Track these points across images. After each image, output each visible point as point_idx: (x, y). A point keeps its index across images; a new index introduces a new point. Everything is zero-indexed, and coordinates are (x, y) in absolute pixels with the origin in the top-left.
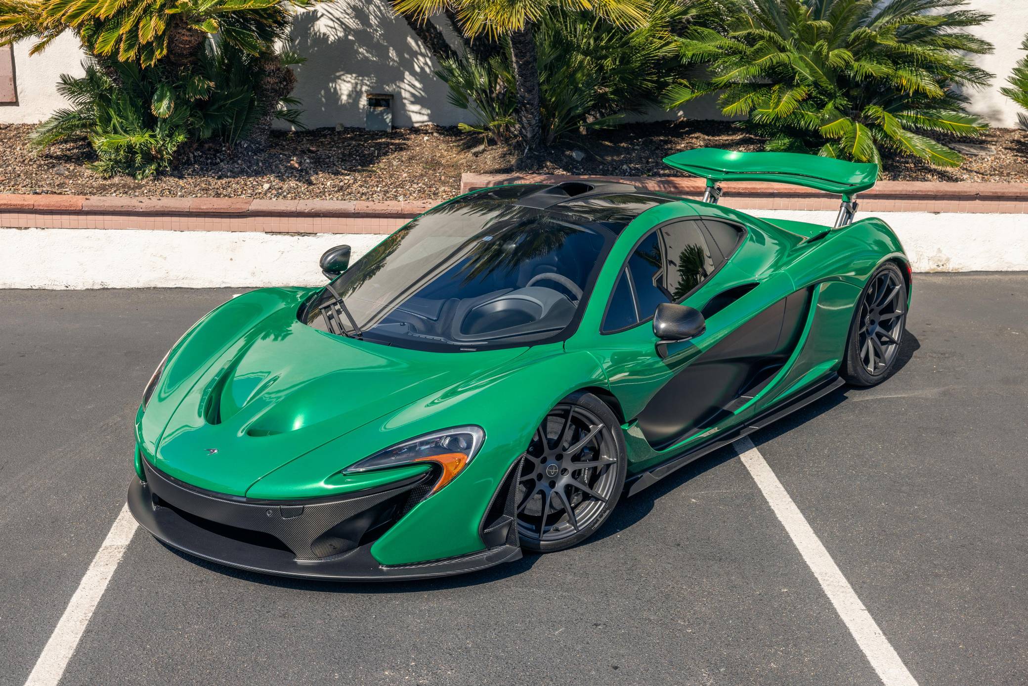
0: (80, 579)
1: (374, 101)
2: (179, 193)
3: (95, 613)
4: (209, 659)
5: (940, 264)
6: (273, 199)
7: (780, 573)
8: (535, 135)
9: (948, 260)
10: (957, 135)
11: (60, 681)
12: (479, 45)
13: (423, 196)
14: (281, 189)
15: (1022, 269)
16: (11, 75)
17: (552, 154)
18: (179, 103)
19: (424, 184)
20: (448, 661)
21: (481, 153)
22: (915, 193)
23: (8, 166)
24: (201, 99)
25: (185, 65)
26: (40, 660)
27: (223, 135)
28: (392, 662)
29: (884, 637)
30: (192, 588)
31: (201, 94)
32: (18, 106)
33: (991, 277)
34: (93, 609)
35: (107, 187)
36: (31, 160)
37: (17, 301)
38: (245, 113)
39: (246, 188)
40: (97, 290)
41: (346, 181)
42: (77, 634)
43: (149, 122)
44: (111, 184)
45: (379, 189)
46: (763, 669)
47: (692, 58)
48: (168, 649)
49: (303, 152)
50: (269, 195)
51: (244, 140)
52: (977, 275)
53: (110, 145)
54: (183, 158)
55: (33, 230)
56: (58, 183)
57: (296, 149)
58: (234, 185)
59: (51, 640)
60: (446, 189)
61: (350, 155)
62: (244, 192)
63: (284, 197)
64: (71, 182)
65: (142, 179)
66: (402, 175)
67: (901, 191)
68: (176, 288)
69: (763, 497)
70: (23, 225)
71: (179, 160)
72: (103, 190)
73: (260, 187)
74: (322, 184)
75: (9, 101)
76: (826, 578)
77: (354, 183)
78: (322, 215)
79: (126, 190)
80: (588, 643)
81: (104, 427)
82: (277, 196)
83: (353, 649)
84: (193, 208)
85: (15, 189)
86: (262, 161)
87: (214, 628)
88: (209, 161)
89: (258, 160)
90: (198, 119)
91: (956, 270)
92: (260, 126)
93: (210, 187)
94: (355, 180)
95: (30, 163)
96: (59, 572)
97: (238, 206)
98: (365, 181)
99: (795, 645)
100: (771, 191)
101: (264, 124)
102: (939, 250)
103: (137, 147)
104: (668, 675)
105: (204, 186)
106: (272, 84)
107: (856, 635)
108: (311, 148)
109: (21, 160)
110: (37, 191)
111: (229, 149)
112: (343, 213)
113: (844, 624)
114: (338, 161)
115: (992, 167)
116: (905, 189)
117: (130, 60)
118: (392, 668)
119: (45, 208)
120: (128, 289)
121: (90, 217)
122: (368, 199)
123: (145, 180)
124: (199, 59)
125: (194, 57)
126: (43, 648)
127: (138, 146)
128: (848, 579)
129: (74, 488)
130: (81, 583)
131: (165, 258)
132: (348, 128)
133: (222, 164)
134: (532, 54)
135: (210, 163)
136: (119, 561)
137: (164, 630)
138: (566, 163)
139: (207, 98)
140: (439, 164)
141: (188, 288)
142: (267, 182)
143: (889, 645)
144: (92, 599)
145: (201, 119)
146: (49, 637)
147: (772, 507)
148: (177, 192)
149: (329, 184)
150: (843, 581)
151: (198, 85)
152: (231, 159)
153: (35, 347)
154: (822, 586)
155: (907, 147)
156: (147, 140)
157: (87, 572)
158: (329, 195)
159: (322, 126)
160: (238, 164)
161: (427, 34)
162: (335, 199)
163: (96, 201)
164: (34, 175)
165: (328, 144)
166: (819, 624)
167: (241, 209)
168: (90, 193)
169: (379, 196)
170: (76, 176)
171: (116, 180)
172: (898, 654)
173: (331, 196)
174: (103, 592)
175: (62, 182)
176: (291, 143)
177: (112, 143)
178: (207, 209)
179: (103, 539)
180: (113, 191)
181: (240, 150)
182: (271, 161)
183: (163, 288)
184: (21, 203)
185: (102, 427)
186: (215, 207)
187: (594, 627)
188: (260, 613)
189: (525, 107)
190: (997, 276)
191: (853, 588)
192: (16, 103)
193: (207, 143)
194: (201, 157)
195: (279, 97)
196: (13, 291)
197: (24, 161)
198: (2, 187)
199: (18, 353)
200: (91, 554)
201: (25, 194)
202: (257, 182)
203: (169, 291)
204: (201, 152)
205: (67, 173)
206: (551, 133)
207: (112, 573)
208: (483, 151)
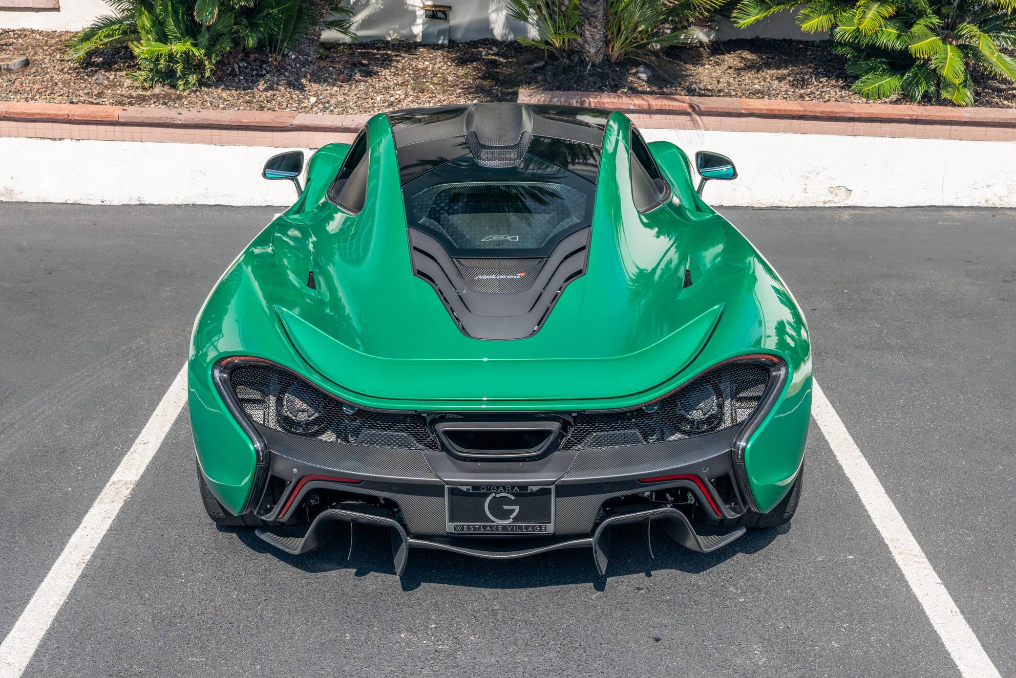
0: (82, 517)
1: (431, 14)
2: (221, 106)
3: (94, 556)
4: (211, 613)
6: (319, 113)
7: (846, 537)
8: (598, 51)
11: (48, 631)
14: (328, 103)
17: (616, 71)
18: (224, 9)
19: (478, 101)
20: (472, 625)
22: (1008, 121)
23: (46, 74)
24: (246, 6)
26: (29, 607)
27: (270, 45)
28: (410, 624)
29: (961, 616)
30: (201, 531)
32: (60, 11)
34: (92, 551)
35: (147, 98)
36: (70, 68)
37: (50, 216)
38: (294, 22)
39: (291, 102)
40: (133, 205)
41: (397, 97)
42: (72, 578)
43: (192, 30)
44: (151, 95)
46: (824, 648)
48: (168, 598)
49: (355, 65)
50: (315, 109)
51: (292, 51)
53: (150, 53)
54: (228, 69)
55: (68, 141)
56: (97, 92)
57: (347, 62)
58: (279, 98)
59: (43, 584)
61: (403, 69)
63: (331, 111)
64: (109, 91)
65: (184, 90)
66: (456, 91)
67: (994, 119)
68: (216, 205)
69: (829, 448)
70: (57, 136)
71: (223, 71)
72: (142, 100)
73: (307, 101)
74: (372, 99)
75: (51, 7)
76: (898, 545)
77: (405, 99)
79: (166, 101)
80: (628, 610)
81: (126, 351)
82: (325, 109)
83: (369, 607)
84: (234, 122)
85: (50, 98)
86: (310, 73)
87: (220, 577)
88: (255, 72)
89: (306, 73)
90: (242, 27)
92: (309, 36)
93: (254, 100)
94: (407, 95)
95: (70, 71)
96: (61, 508)
97: (281, 120)
98: (417, 97)
99: (860, 622)
100: (851, 116)
101: (313, 34)
103: (178, 56)
104: (714, 651)
105: (247, 98)
107: (930, 613)
108: (363, 62)
109: (61, 68)
110: (74, 100)
111: (276, 60)
113: (916, 599)
114: (390, 75)
116: (998, 116)
118: (409, 630)
119: (80, 119)
121: (127, 128)
123: (187, 92)
126: (34, 593)
127: (179, 54)
128: (922, 547)
129: (87, 416)
130: (83, 521)
131: (204, 174)
132: (403, 41)
133: (268, 75)
135: (256, 74)
136: (125, 498)
137: (165, 577)
138: (631, 81)
139: (252, 5)
140: (496, 80)
141: (228, 206)
142: (314, 96)
143: (967, 626)
144: (92, 540)
145: (246, 27)
146: (41, 581)
147: (840, 462)
148: (218, 104)
149: (379, 98)
150: (917, 549)
152: (277, 71)
153: (64, 264)
154: (893, 554)
155: (1002, 71)
156: (189, 49)
157: (90, 510)
158: (379, 110)
159: (376, 38)
160: (285, 76)
165: (381, 57)
166: (888, 597)
167: (285, 123)
168: (129, 103)
170: (115, 86)
171: (157, 90)
172: (977, 637)
174: (105, 532)
175: (100, 91)
176: (341, 56)
177: (154, 51)
178: (248, 123)
179: (112, 473)
180: (152, 102)
181: (287, 61)
182: (320, 74)
183: (203, 205)
184: (55, 112)
185: (124, 351)
186: (257, 120)
187: (636, 591)
188: (271, 562)
189: (588, 20)
191: (927, 557)
192: (58, 9)
193: (253, 53)
194: (246, 68)
196: (47, 205)
197: (63, 69)
198: (38, 96)
199: (45, 270)
200: (97, 490)
201: (61, 103)
202: (304, 95)
203: (207, 209)
204: (246, 63)
205: (106, 82)
206: (616, 49)
207: (117, 512)
208: (543, 67)
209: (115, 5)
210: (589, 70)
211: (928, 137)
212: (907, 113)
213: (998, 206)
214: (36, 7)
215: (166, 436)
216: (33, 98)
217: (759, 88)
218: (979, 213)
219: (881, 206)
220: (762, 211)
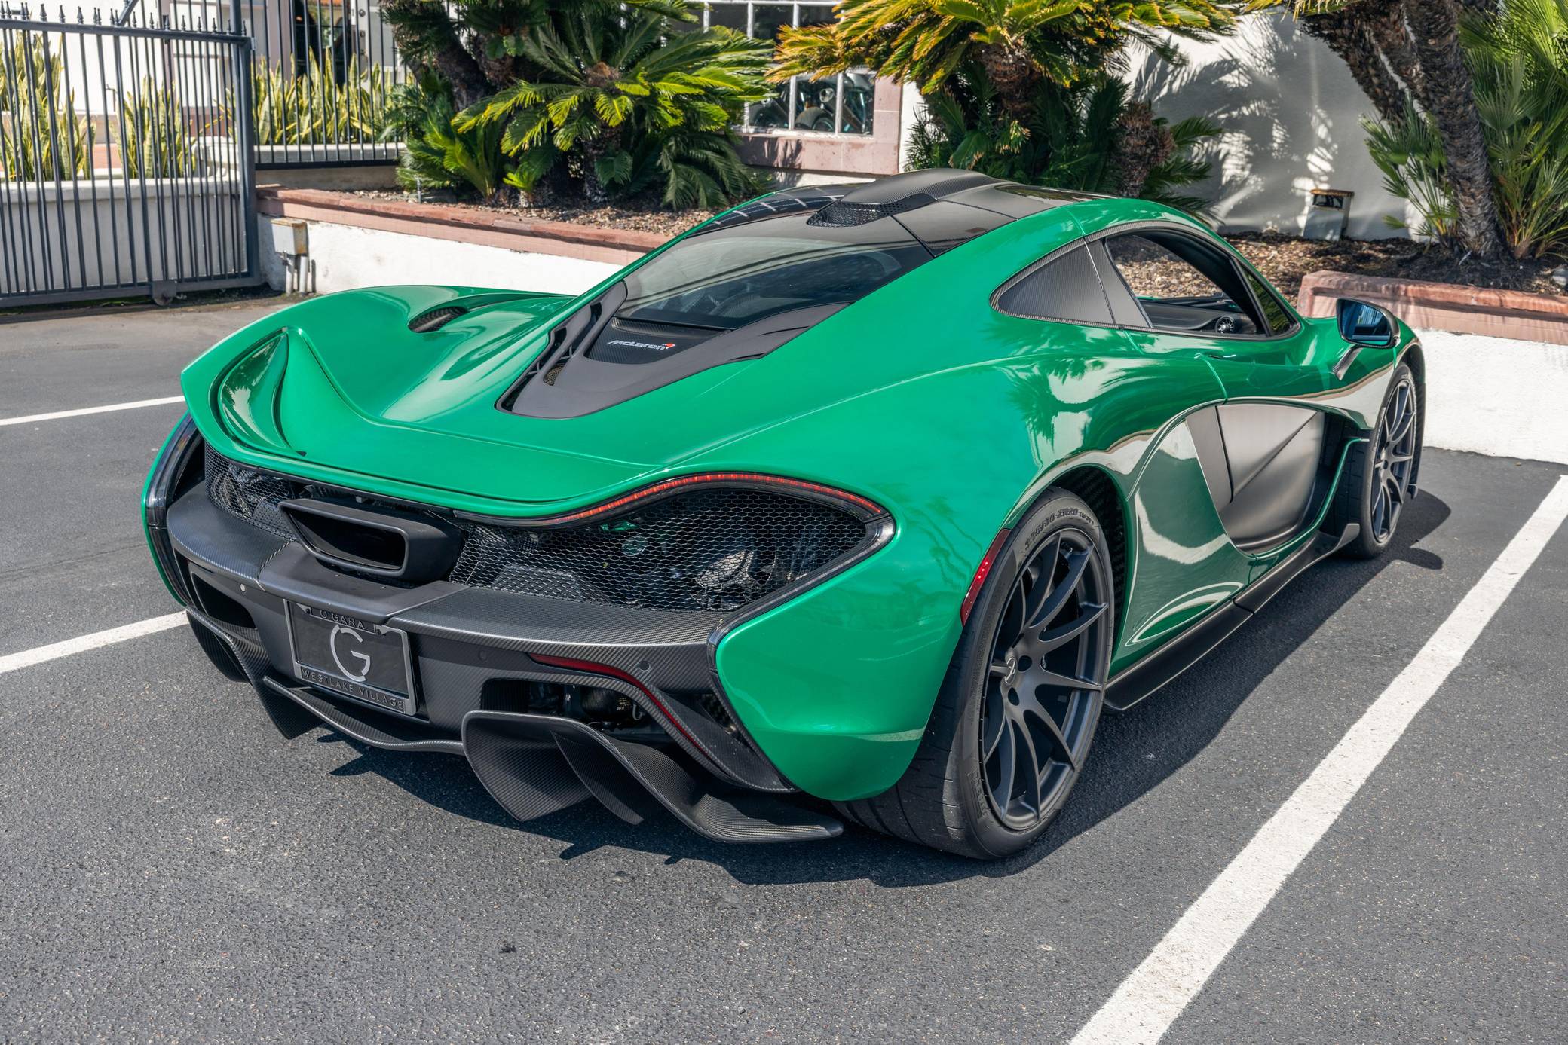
1: (1324, 199)
8: (1481, 234)
16: (896, 143)
17: (1518, 270)
139: (1017, 149)
161: (1378, 90)
206: (1524, 238)
208: (1412, 260)
210: (1466, 262)
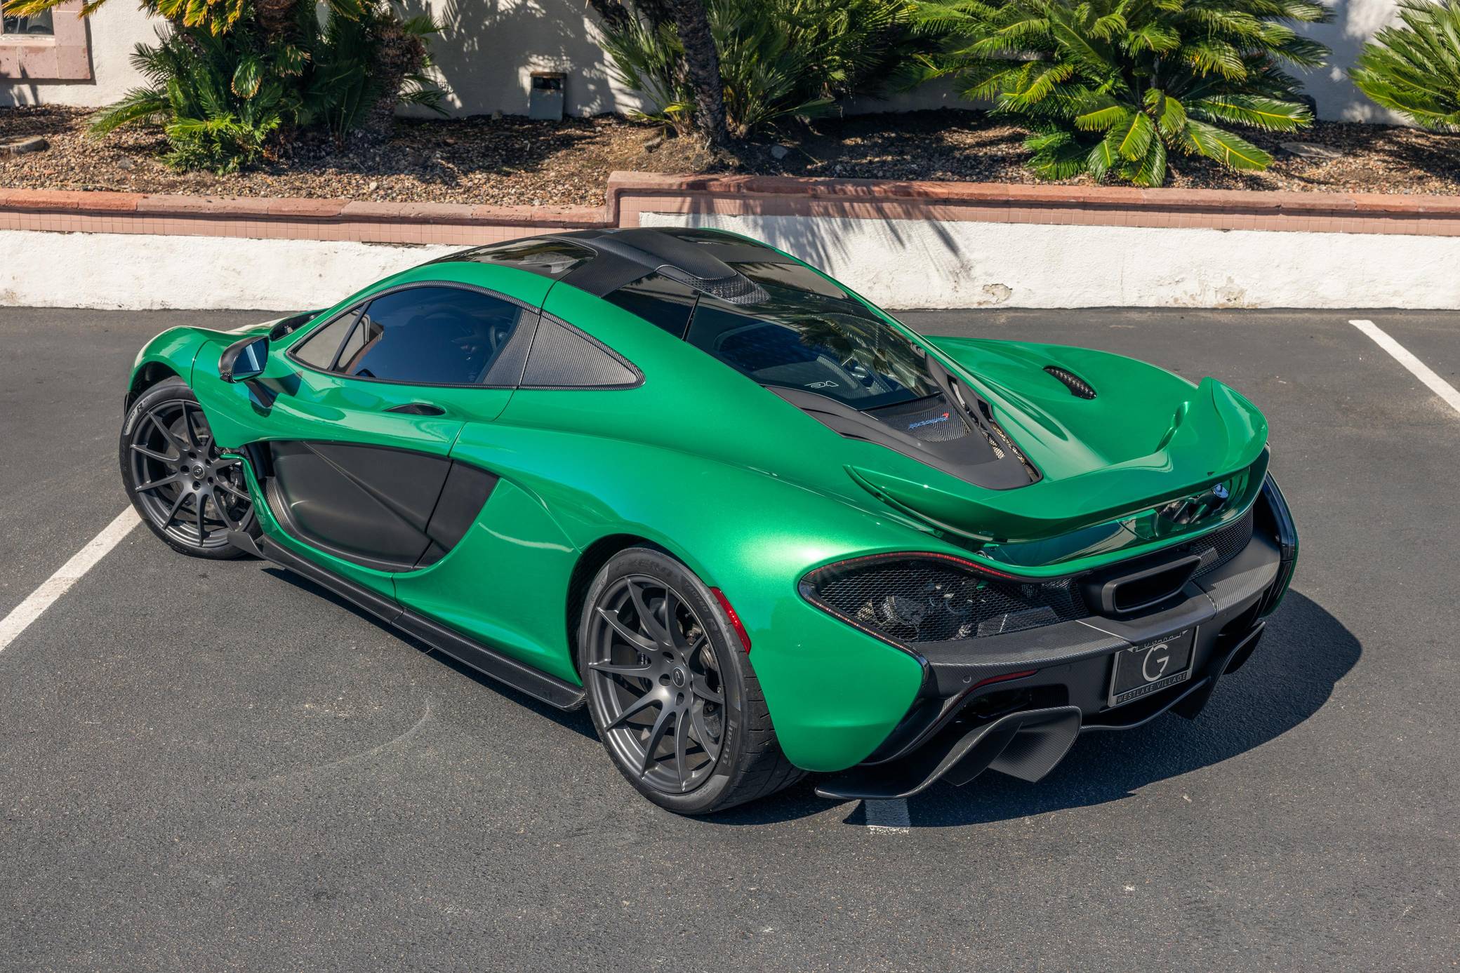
0: (12, 608)
1: (541, 81)
3: (15, 641)
4: (120, 687)
5: (1232, 297)
6: (378, 201)
8: (718, 125)
9: (1242, 292)
10: (1267, 129)
12: (654, 8)
13: (566, 200)
14: (391, 189)
15: (1341, 307)
16: (84, 45)
17: (745, 149)
18: (267, 80)
19: (571, 185)
20: (381, 698)
21: (655, 147)
22: (1194, 203)
23: (63, 158)
24: (292, 74)
25: (276, 31)
27: (332, 122)
28: (318, 697)
31: (293, 68)
32: (95, 84)
33: (1298, 316)
34: (14, 637)
35: (177, 184)
36: (93, 151)
37: (58, 322)
38: (359, 94)
39: (348, 188)
40: (156, 311)
41: (476, 181)
43: (233, 104)
44: (182, 181)
45: (514, 190)
47: (925, 27)
48: (80, 676)
49: (438, 145)
50: (374, 196)
51: (358, 128)
52: (1280, 313)
53: (184, 131)
55: (78, 235)
56: (119, 178)
57: (429, 141)
58: (334, 184)
60: (598, 191)
61: (496, 149)
62: (345, 192)
63: (393, 198)
64: (133, 177)
65: (223, 175)
66: (548, 174)
67: (1177, 201)
68: (253, 310)
70: (66, 229)
71: (274, 152)
72: (170, 187)
73: (367, 187)
75: (82, 78)
77: (485, 183)
78: (431, 221)
79: (198, 187)
82: (384, 197)
84: (272, 210)
85: (62, 186)
86: (380, 155)
87: (139, 658)
88: (312, 154)
89: (375, 154)
90: (293, 100)
91: (1252, 305)
92: (378, 110)
93: (304, 186)
94: (488, 180)
95: (92, 154)
97: (328, 208)
98: (500, 181)
100: (1005, 198)
101: (383, 108)
102: (1230, 280)
103: (214, 134)
105: (297, 184)
106: (393, 57)
108: (448, 141)
109: (81, 150)
110: (89, 187)
111: (338, 139)
112: (459, 219)
114: (477, 157)
115: (1329, 173)
116: (1182, 198)
117: (197, 25)
118: (316, 702)
119: (92, 208)
120: (194, 311)
121: (147, 220)
122: (496, 202)
123: (226, 176)
124: (298, 25)
125: (290, 22)
127: (216, 132)
129: (44, 520)
130: (12, 612)
131: (239, 273)
132: (508, 116)
133: (328, 158)
134: (702, 18)
135: (313, 156)
136: (62, 592)
137: (83, 658)
138: (762, 161)
139: (300, 73)
140: (605, 161)
141: (268, 311)
142: (376, 181)
145: (297, 100)
148: (260, 191)
151: (290, 57)
152: (340, 152)
153: (59, 372)
155: (1194, 145)
156: (226, 126)
157: (22, 602)
158: (450, 197)
159: (476, 114)
160: (349, 158)
162: (455, 202)
163: (157, 200)
164: (91, 169)
165: (473, 135)
167: (332, 212)
168: (153, 191)
169: (510, 199)
170: (143, 170)
171: (191, 176)
173: (452, 199)
174: (32, 621)
175: (123, 177)
176: (424, 134)
177: (186, 129)
178: (288, 211)
179: (55, 571)
180: (181, 188)
181: (353, 141)
182: (392, 155)
183: (237, 310)
184: (63, 201)
186: (299, 209)
189: (701, 87)
190: (1306, 314)
192: (91, 81)
193: (310, 132)
195: (402, 73)
196: (55, 310)
197: (85, 151)
198: (48, 183)
199: (37, 379)
200: (34, 586)
201: (74, 190)
202: (365, 180)
203: (243, 314)
204: (302, 142)
205: (133, 166)
207: (50, 604)
208: (658, 146)
209: (152, 74)
211: (1100, 224)
212: (1073, 195)
213: (1190, 306)
214: (64, 78)
215: (124, 539)
216: (42, 185)
217: (916, 168)
218: (1165, 314)
219: (1049, 307)
220: (904, 314)
